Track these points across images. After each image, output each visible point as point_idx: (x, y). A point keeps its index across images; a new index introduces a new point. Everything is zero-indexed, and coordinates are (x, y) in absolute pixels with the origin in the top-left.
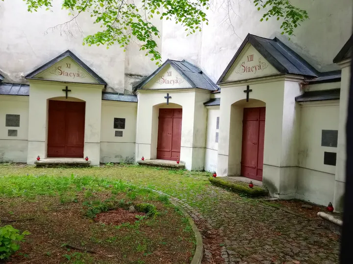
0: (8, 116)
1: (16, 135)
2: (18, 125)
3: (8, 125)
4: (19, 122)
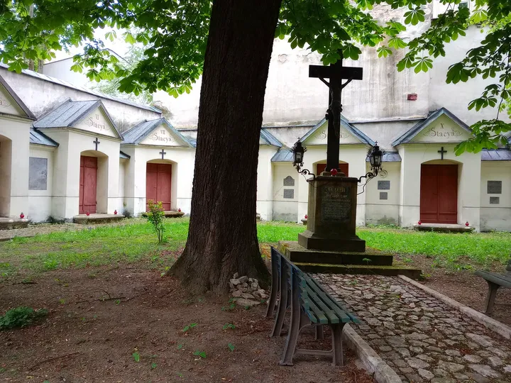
0: (489, 182)
1: (498, 203)
2: (500, 192)
3: (489, 192)
4: (501, 189)
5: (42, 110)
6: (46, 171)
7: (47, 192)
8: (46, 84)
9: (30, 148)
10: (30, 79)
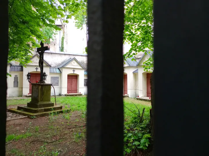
5: (61, 63)
6: (58, 80)
7: (59, 86)
8: (62, 55)
9: (50, 74)
10: (57, 54)
